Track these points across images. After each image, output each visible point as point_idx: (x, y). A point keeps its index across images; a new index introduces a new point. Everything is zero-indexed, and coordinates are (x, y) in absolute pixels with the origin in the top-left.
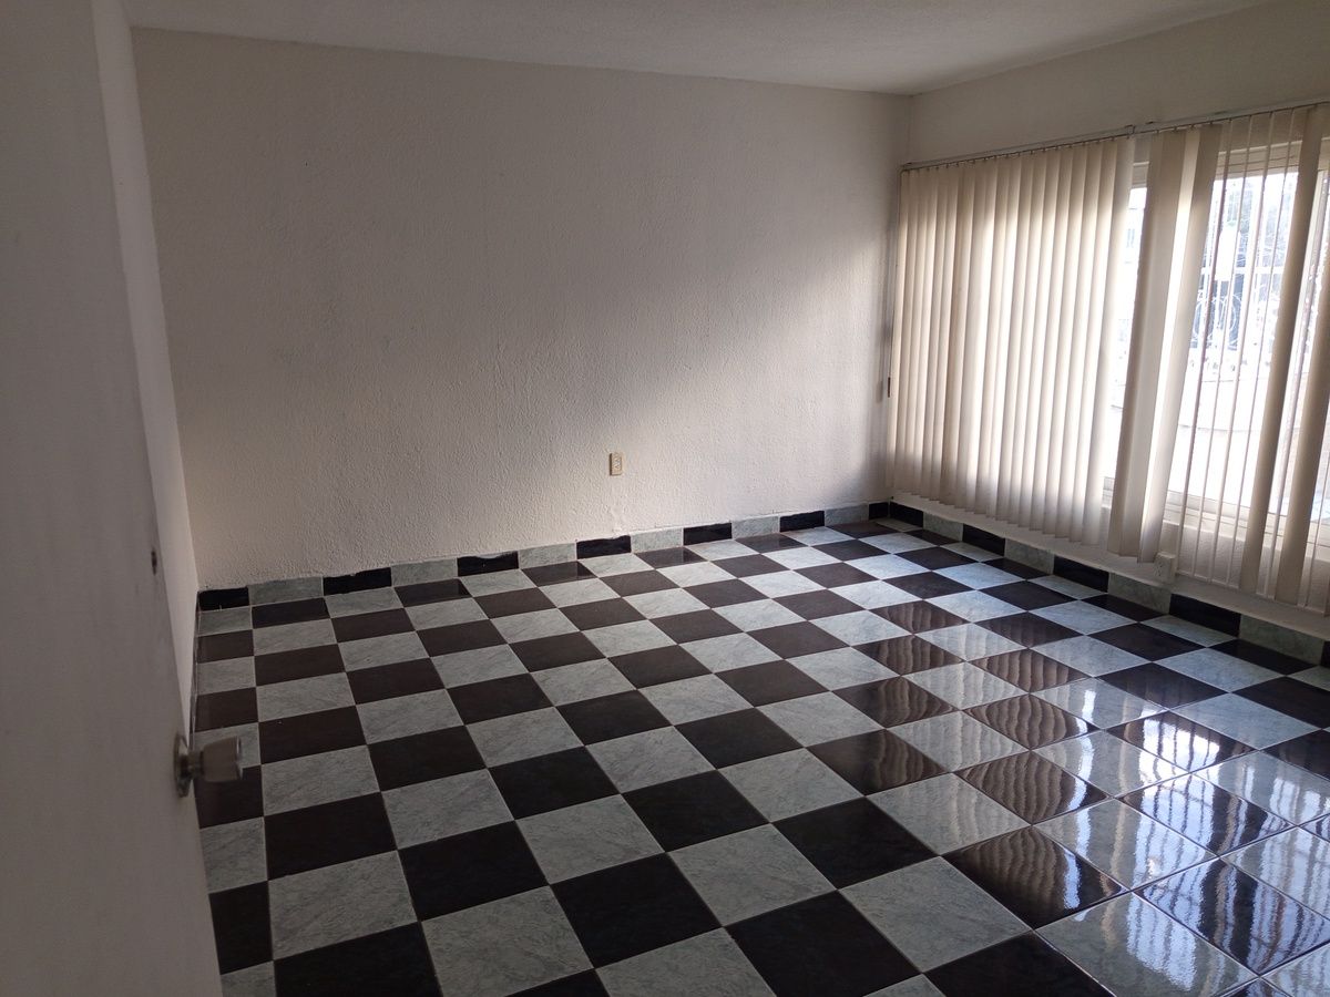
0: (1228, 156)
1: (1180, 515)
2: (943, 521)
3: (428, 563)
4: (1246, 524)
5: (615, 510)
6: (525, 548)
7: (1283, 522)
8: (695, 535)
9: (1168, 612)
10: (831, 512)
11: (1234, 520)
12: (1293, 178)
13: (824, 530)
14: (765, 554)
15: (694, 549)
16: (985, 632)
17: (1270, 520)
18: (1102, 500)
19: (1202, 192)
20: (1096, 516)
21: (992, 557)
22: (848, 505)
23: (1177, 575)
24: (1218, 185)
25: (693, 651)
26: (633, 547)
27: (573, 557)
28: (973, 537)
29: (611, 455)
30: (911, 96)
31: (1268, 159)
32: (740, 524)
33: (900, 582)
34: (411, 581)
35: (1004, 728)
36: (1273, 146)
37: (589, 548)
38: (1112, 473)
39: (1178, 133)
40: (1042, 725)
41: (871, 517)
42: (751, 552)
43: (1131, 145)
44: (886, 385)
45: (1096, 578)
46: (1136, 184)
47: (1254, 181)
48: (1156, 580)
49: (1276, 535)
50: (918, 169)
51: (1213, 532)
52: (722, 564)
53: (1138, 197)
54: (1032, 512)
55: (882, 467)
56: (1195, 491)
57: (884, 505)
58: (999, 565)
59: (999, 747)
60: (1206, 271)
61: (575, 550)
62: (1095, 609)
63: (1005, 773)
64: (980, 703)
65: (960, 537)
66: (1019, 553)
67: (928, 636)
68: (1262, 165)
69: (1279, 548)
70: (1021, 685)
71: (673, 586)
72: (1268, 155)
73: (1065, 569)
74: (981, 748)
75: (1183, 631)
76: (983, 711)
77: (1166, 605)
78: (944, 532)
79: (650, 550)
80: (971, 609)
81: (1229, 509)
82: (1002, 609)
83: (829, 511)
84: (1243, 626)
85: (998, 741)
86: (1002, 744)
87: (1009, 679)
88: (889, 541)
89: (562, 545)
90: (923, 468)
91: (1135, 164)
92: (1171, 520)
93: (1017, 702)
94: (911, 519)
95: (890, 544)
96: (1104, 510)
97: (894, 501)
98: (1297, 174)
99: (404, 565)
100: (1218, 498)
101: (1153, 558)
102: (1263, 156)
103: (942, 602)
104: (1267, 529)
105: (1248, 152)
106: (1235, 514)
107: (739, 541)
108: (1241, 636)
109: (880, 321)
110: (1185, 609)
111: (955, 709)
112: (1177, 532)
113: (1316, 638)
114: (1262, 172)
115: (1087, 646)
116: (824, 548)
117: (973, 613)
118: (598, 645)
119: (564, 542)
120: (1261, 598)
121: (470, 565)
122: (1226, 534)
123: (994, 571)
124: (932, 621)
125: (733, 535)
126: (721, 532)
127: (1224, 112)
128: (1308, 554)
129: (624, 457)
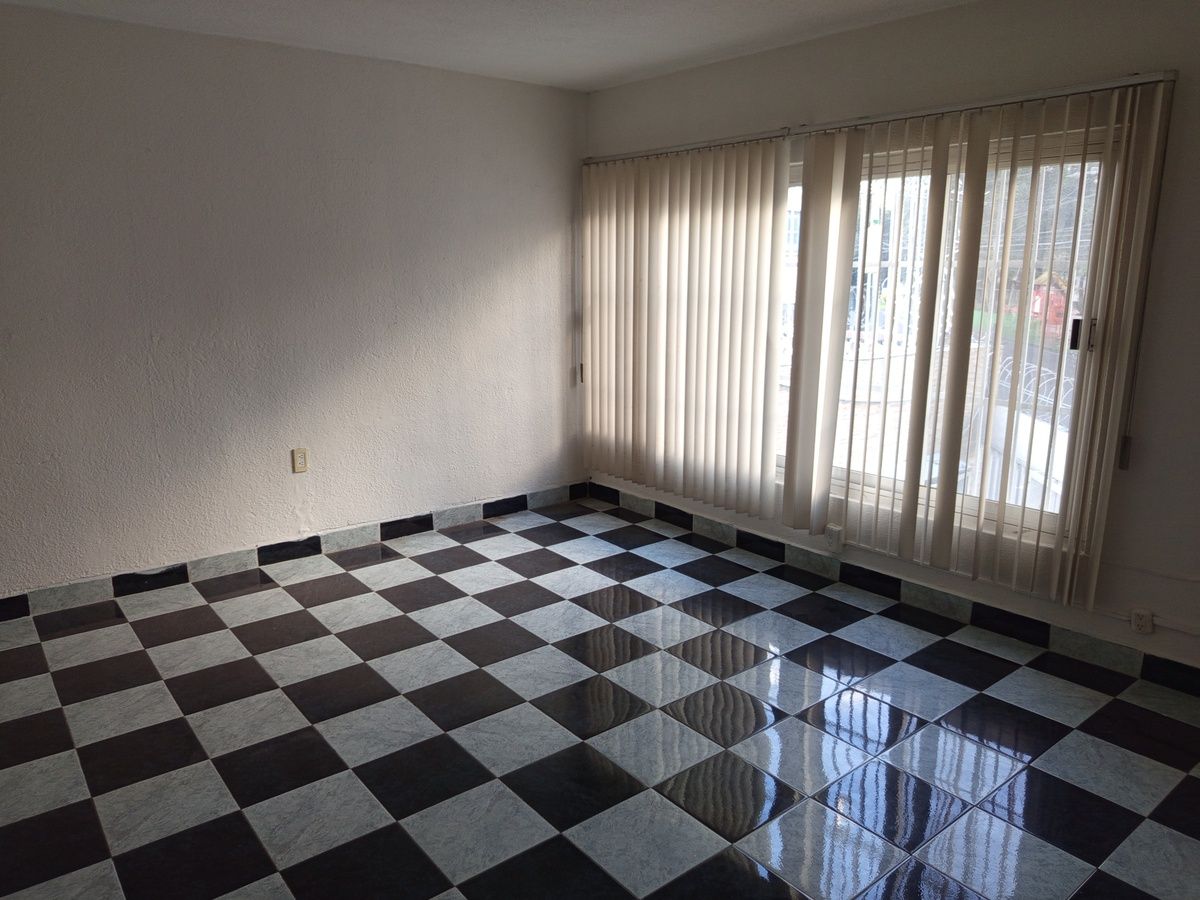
0: (871, 158)
1: (845, 489)
2: (637, 499)
3: (76, 585)
4: (900, 496)
5: (300, 510)
6: (195, 559)
7: (934, 494)
8: (394, 530)
9: (838, 579)
10: (533, 495)
11: (891, 494)
12: (927, 179)
13: (526, 515)
14: (467, 545)
15: (393, 544)
16: (678, 615)
17: (922, 492)
18: (776, 477)
19: (851, 192)
20: (771, 491)
21: (682, 532)
22: (549, 487)
23: (845, 545)
24: (864, 184)
25: (382, 669)
26: (323, 547)
27: (255, 565)
28: (665, 513)
29: (293, 452)
30: (588, 94)
31: (905, 163)
32: (440, 514)
33: (599, 566)
34: (55, 606)
35: (701, 725)
36: (909, 150)
37: (273, 553)
38: (783, 452)
39: (827, 135)
40: (734, 716)
41: (571, 499)
42: (453, 543)
43: (787, 145)
44: (579, 371)
45: (774, 550)
46: (793, 183)
47: (895, 182)
48: (826, 550)
49: (928, 506)
50: (597, 164)
51: (873, 505)
52: (421, 560)
53: (795, 195)
54: (715, 491)
55: (580, 448)
56: (856, 466)
57: (583, 485)
58: (689, 540)
59: (696, 749)
60: (858, 264)
61: (256, 556)
62: (774, 581)
63: (704, 780)
64: (677, 697)
65: (653, 514)
66: (706, 527)
67: (626, 624)
68: (901, 168)
69: (931, 518)
70: (713, 672)
71: (365, 590)
72: (906, 158)
73: (747, 542)
74: (680, 752)
75: (852, 598)
76: (682, 706)
77: (835, 574)
78: (638, 510)
79: (343, 549)
80: (665, 591)
81: (886, 483)
82: (693, 587)
83: (531, 494)
84: (903, 590)
85: (695, 743)
86: (700, 744)
87: (703, 667)
88: (590, 522)
89: (239, 553)
90: (616, 450)
91: (791, 164)
92: (836, 494)
93: (711, 692)
94: (608, 498)
95: (589, 525)
96: (778, 486)
97: (592, 481)
98: (930, 177)
99: (45, 591)
100: (876, 472)
101: (823, 530)
102: (900, 160)
103: (638, 584)
104: (920, 501)
105: (888, 156)
106: (892, 489)
107: (442, 532)
108: (903, 600)
109: (570, 310)
110: (854, 576)
111: (653, 708)
112: (843, 505)
113: (965, 599)
114: (900, 173)
115: (771, 621)
116: (525, 534)
117: (667, 593)
118: (271, 672)
119: (242, 549)
120: (918, 564)
121: (128, 584)
122: (885, 506)
123: (684, 547)
124: (630, 608)
125: (435, 526)
126: (421, 524)
127: (867, 117)
128: (956, 524)
129: (308, 454)
